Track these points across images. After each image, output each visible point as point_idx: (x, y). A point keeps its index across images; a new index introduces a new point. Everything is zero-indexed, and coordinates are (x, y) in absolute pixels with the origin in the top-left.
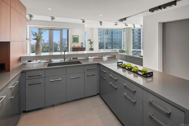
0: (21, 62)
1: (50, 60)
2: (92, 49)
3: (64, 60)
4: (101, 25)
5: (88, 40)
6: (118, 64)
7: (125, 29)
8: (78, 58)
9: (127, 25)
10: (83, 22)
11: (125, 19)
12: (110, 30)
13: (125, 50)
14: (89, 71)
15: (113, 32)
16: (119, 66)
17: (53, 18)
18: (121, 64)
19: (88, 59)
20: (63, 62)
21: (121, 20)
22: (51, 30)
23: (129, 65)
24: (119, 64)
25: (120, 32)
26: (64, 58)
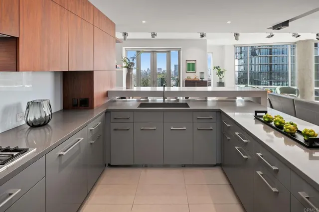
0: (109, 99)
1: (147, 98)
2: (221, 84)
3: (164, 100)
4: (237, 39)
5: (215, 68)
6: (256, 114)
7: (296, 43)
8: (189, 99)
9: (299, 36)
10: (202, 36)
11: (286, 24)
12: (266, 47)
13: (295, 88)
14: (199, 121)
15: (273, 50)
16: (257, 118)
17: (154, 35)
18: (263, 114)
19: (206, 101)
20: (162, 102)
21: (277, 27)
22: (154, 52)
23: (277, 118)
24: (258, 114)
25: (281, 50)
26: (164, 97)
